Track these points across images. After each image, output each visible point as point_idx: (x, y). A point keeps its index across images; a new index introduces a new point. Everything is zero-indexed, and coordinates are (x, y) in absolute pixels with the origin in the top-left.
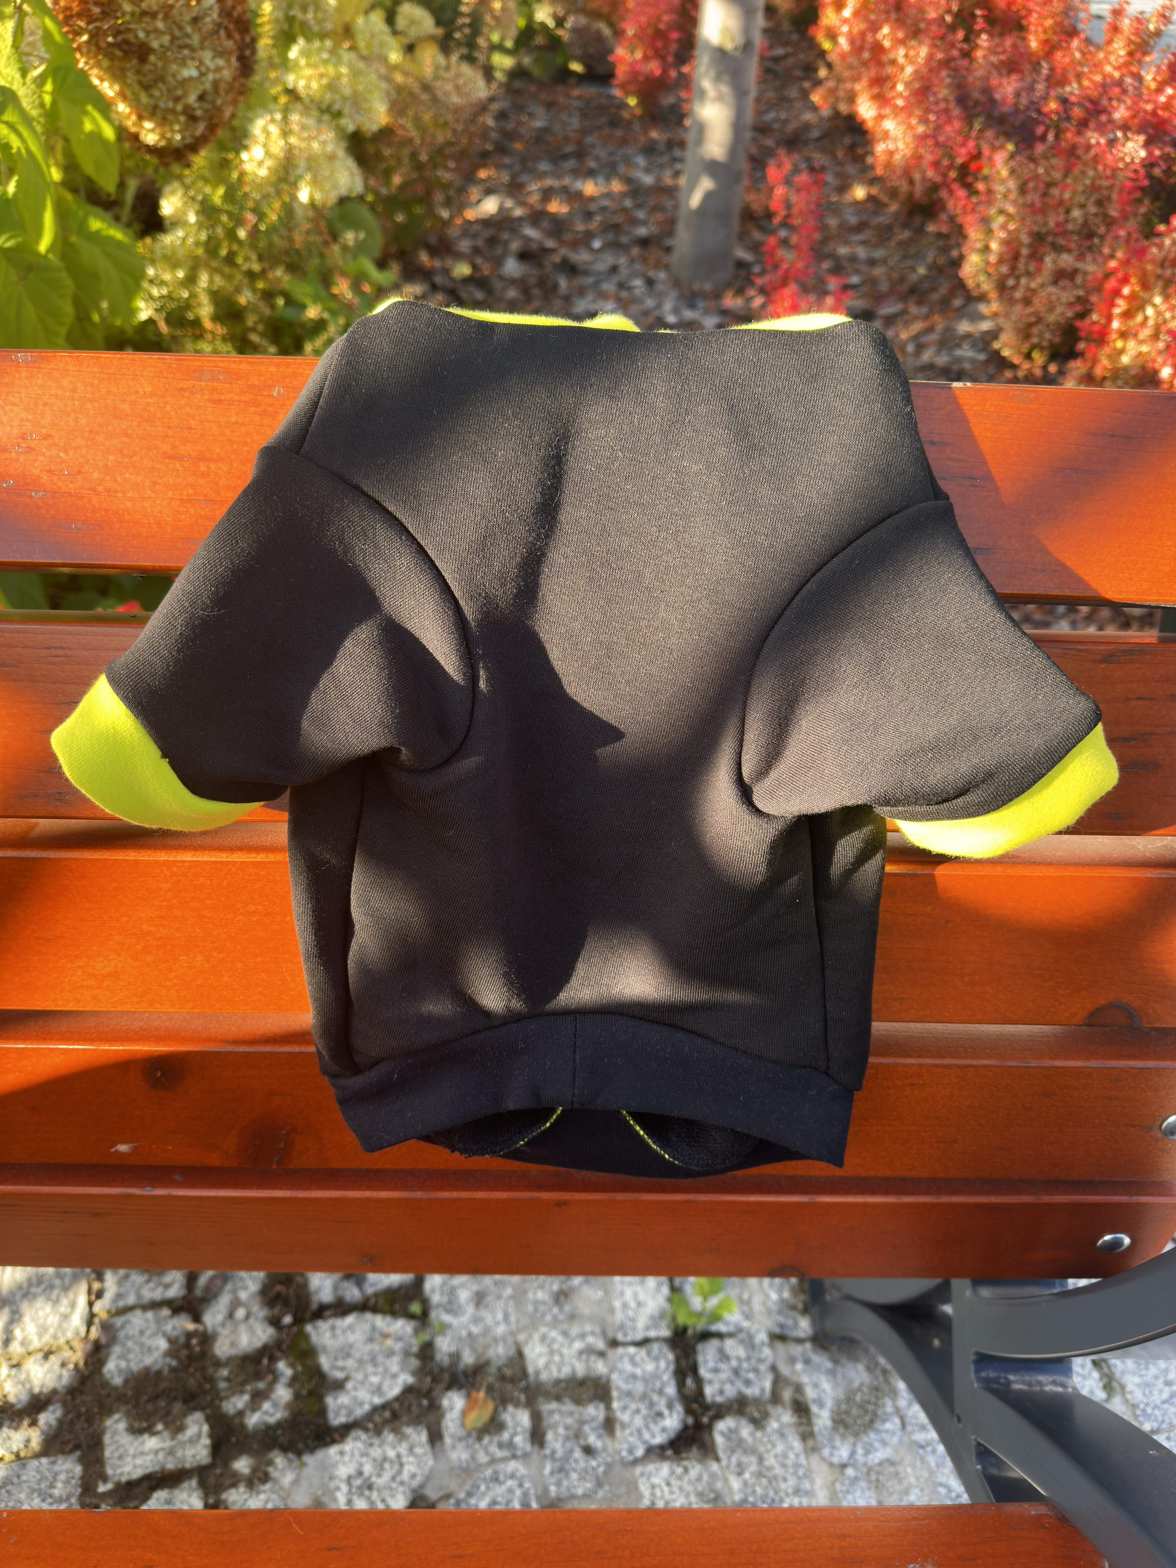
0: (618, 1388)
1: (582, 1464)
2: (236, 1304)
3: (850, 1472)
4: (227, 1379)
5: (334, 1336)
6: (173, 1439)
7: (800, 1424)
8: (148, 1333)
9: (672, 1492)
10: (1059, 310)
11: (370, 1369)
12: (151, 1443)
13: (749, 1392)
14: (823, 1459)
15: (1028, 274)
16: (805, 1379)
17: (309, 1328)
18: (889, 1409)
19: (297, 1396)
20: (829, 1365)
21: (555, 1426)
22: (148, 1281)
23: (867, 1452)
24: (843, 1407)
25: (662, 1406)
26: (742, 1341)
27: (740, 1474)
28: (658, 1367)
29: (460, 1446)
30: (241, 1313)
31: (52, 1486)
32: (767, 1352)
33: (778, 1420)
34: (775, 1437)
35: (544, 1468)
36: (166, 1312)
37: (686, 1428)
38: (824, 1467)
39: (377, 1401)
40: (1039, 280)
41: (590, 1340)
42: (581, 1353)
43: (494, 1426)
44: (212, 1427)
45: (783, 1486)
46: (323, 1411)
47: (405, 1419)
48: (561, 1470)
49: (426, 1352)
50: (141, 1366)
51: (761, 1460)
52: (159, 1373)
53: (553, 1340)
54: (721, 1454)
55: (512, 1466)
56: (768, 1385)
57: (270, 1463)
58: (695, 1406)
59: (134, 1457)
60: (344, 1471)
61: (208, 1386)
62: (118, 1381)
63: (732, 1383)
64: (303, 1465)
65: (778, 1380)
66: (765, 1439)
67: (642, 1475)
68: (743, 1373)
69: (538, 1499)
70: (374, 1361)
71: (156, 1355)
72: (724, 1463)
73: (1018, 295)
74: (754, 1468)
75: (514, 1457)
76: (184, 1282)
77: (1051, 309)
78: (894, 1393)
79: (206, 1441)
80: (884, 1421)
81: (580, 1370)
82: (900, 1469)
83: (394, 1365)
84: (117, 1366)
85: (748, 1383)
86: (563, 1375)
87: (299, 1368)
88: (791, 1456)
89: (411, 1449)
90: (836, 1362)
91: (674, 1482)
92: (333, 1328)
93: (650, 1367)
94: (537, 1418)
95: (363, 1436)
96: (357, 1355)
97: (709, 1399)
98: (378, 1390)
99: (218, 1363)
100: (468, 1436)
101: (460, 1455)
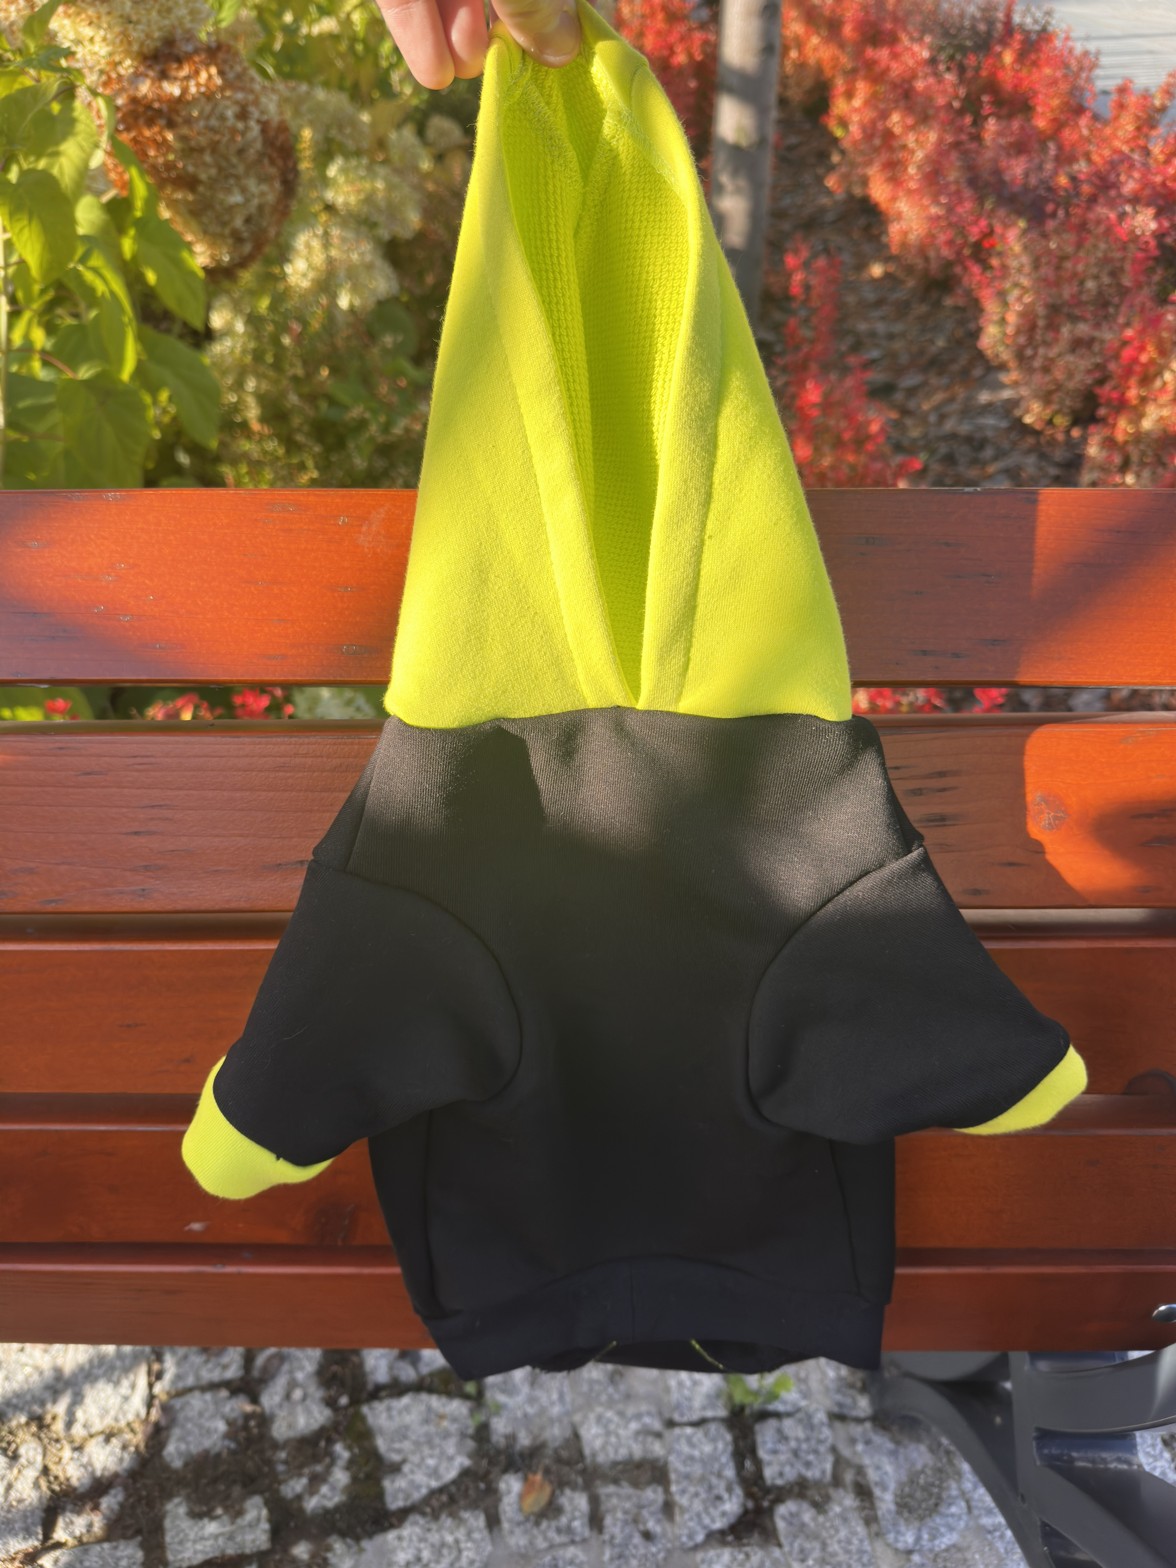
0: (676, 1471)
1: (642, 1551)
2: (293, 1384)
3: (916, 1558)
4: (286, 1462)
5: (390, 1417)
6: (233, 1523)
7: (863, 1508)
8: (207, 1415)
10: (1078, 377)
11: (426, 1451)
12: (211, 1527)
13: (809, 1474)
14: (888, 1545)
15: (1047, 344)
16: (866, 1461)
17: (365, 1409)
18: (954, 1493)
19: (355, 1479)
20: (890, 1446)
21: (614, 1510)
22: (207, 1361)
23: (933, 1538)
24: (907, 1490)
25: (721, 1489)
26: (800, 1421)
27: (803, 1560)
28: (716, 1449)
29: (518, 1531)
30: (297, 1394)
32: (826, 1432)
33: (840, 1504)
34: (837, 1522)
35: (603, 1553)
36: (224, 1393)
37: (746, 1512)
38: (890, 1553)
39: (434, 1484)
40: (1057, 349)
41: (647, 1420)
42: (637, 1433)
43: (551, 1510)
44: (271, 1511)
46: (380, 1495)
47: (462, 1503)
48: (620, 1556)
49: (482, 1433)
50: (200, 1449)
51: (824, 1546)
52: (218, 1455)
53: (610, 1421)
54: (782, 1539)
55: (571, 1551)
56: (828, 1467)
57: (329, 1549)
58: (755, 1489)
59: (195, 1542)
60: (402, 1557)
61: (266, 1469)
62: (177, 1464)
63: (792, 1465)
64: (361, 1550)
65: (839, 1462)
66: (828, 1524)
67: (703, 1561)
68: (803, 1455)
70: (430, 1443)
71: (215, 1437)
72: (786, 1549)
73: (1037, 364)
74: (817, 1554)
75: (573, 1542)
76: (242, 1362)
77: (1070, 376)
78: (959, 1474)
79: (265, 1526)
80: (950, 1505)
81: (638, 1452)
82: (968, 1555)
83: (450, 1447)
84: (177, 1449)
85: (808, 1465)
86: (619, 1458)
87: (356, 1451)
88: (855, 1542)
89: (469, 1534)
90: (898, 1443)
92: (389, 1409)
93: (707, 1448)
94: (595, 1501)
95: (421, 1521)
96: (414, 1437)
97: (769, 1482)
98: (434, 1473)
99: (276, 1446)
100: (526, 1521)
101: (518, 1540)
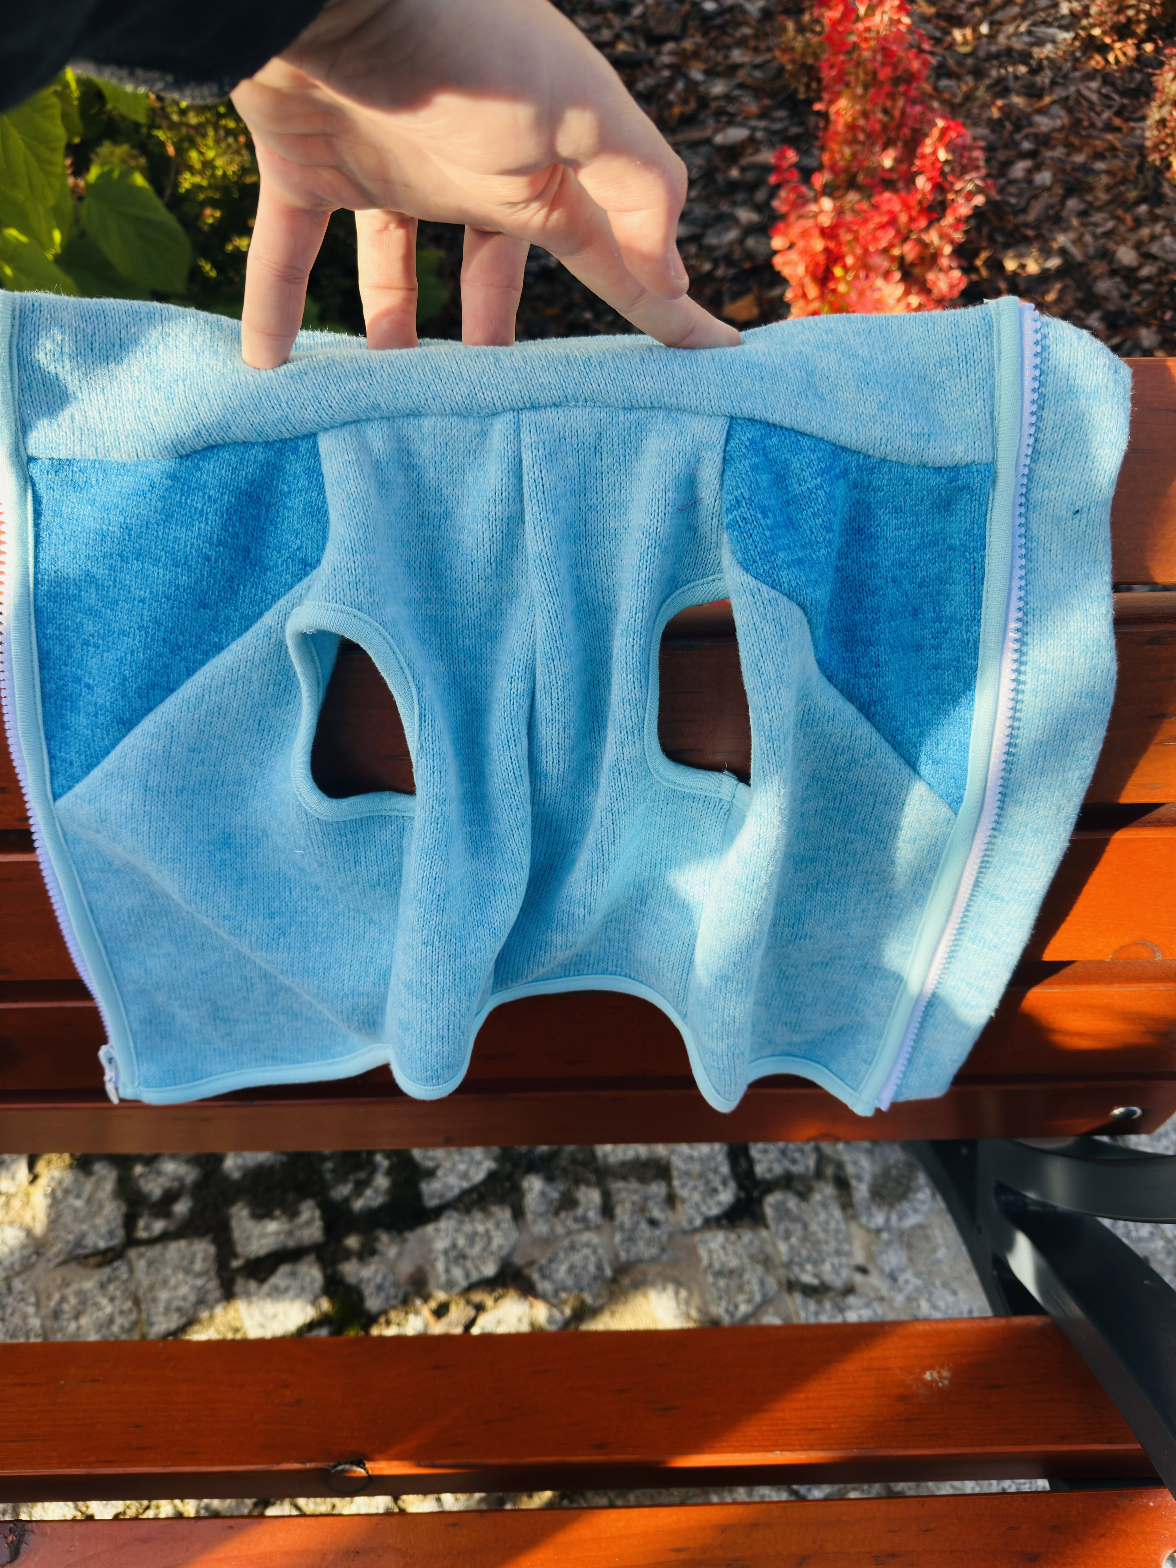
0: (678, 1169)
1: (648, 1234)
3: (885, 1236)
4: (332, 1171)
6: (290, 1222)
7: (841, 1196)
9: (727, 1256)
12: (272, 1226)
13: (795, 1169)
16: (846, 1157)
19: (395, 1183)
20: (869, 1147)
21: (623, 1202)
23: (901, 1219)
24: (880, 1181)
25: (717, 1182)
27: (787, 1239)
28: (713, 1150)
29: (541, 1221)
31: (192, 1262)
33: (821, 1192)
34: (818, 1207)
35: (614, 1237)
37: (738, 1201)
38: (862, 1232)
39: (465, 1185)
43: (568, 1202)
44: (323, 1211)
45: (825, 1248)
46: (418, 1196)
47: (490, 1200)
48: (630, 1239)
50: (255, 1164)
51: (805, 1227)
52: (271, 1168)
54: (770, 1221)
55: (586, 1237)
56: (812, 1162)
57: (376, 1239)
58: (747, 1183)
59: (259, 1238)
60: (440, 1245)
61: (316, 1178)
62: (236, 1175)
63: (779, 1161)
64: (404, 1241)
65: (822, 1159)
66: (810, 1209)
67: (701, 1241)
68: (790, 1154)
69: (611, 1263)
72: (773, 1230)
74: (799, 1233)
75: (588, 1228)
79: (319, 1224)
80: (917, 1192)
81: (643, 1153)
82: (931, 1231)
83: (477, 1154)
84: (234, 1164)
85: (794, 1161)
86: (627, 1159)
87: (395, 1159)
88: (833, 1223)
89: (497, 1225)
90: (874, 1143)
91: (728, 1247)
93: (706, 1150)
94: (607, 1196)
95: (455, 1215)
97: (759, 1177)
98: (465, 1176)
99: (322, 1159)
100: (547, 1212)
101: (541, 1228)
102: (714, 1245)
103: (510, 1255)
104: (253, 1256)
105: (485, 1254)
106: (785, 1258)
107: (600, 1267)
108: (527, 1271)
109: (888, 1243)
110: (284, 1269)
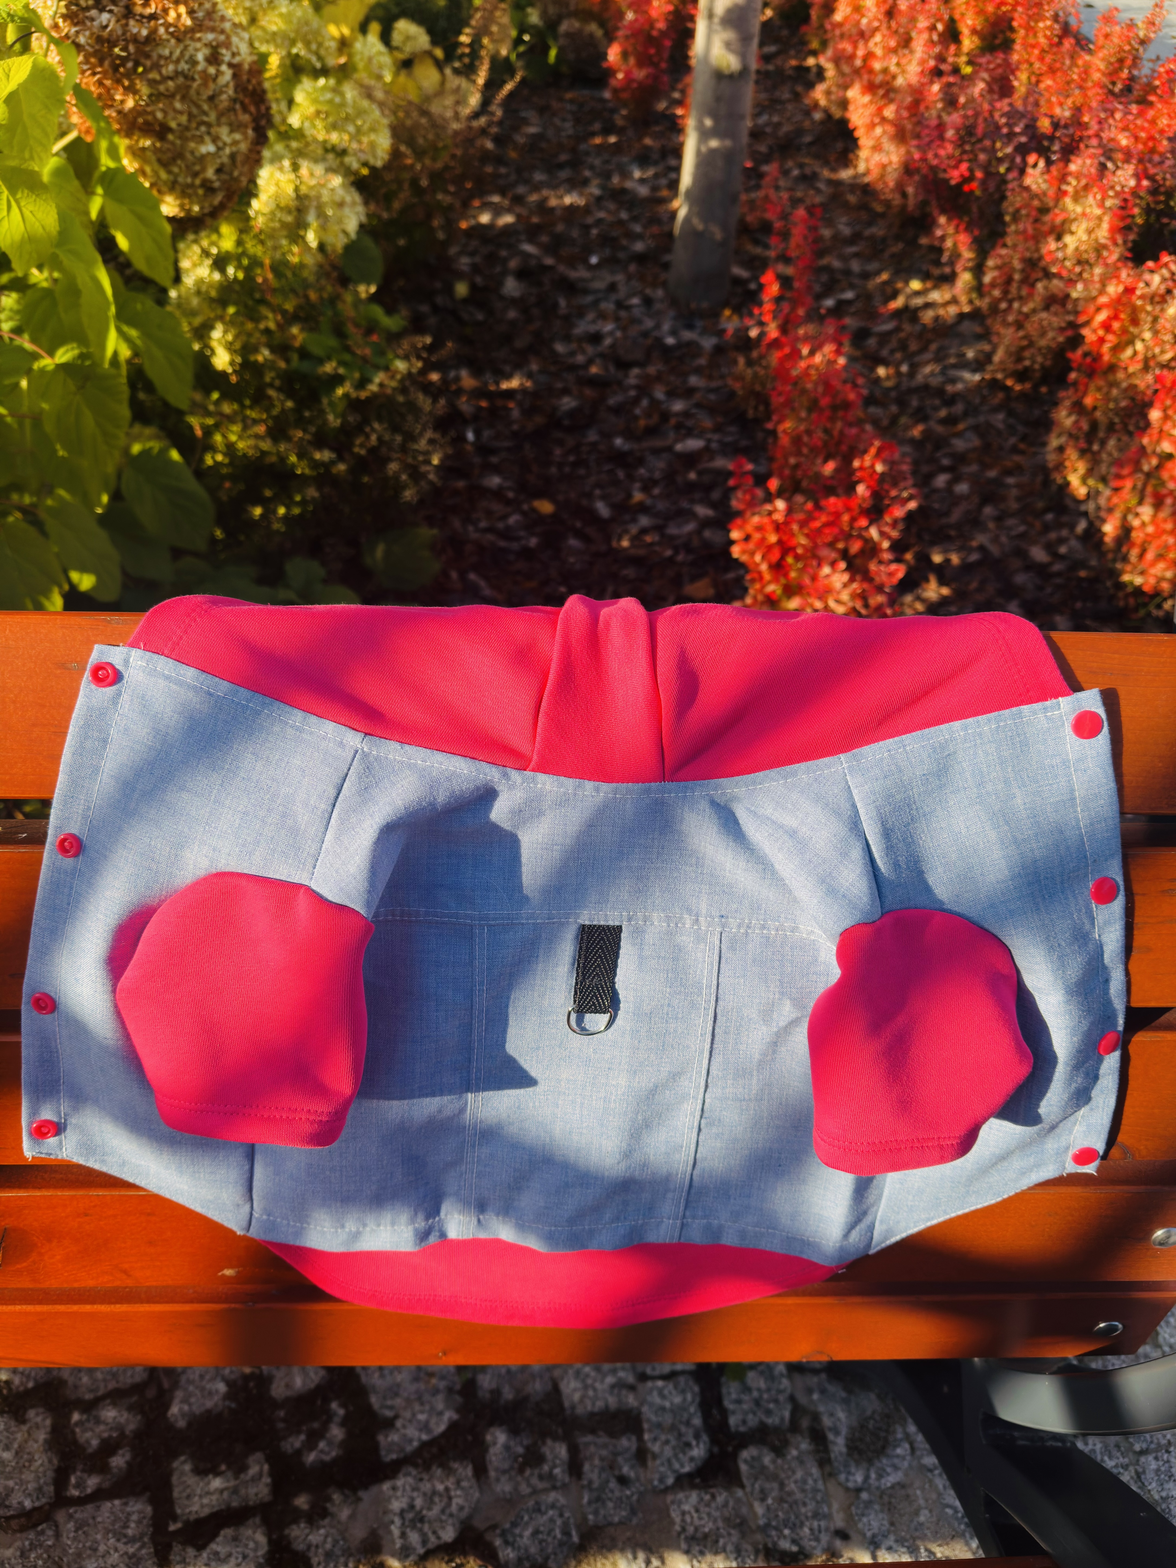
0: (649, 1421)
1: (617, 1494)
3: (864, 1496)
4: (285, 1420)
5: (382, 1376)
6: (236, 1478)
7: (818, 1452)
8: (208, 1377)
9: (700, 1519)
11: (417, 1407)
12: (217, 1483)
13: (769, 1421)
14: (840, 1484)
16: (821, 1408)
18: (899, 1436)
19: (350, 1435)
20: (844, 1394)
21: (591, 1458)
23: (880, 1477)
24: (857, 1434)
25: (689, 1437)
26: (762, 1373)
27: (763, 1500)
28: (685, 1400)
29: (503, 1479)
31: (126, 1526)
32: (785, 1382)
33: (797, 1448)
34: (794, 1464)
35: (582, 1498)
37: (712, 1456)
38: (841, 1492)
39: (425, 1437)
40: (1031, 305)
41: (621, 1374)
42: (613, 1387)
43: (533, 1458)
44: (272, 1466)
45: (803, 1510)
46: (375, 1449)
47: (451, 1454)
48: (598, 1499)
49: (469, 1389)
50: (202, 1409)
51: (782, 1485)
52: (219, 1415)
53: (587, 1376)
54: (745, 1481)
55: (552, 1496)
56: (787, 1414)
57: (329, 1499)
58: (720, 1436)
59: (201, 1497)
60: (396, 1505)
61: (266, 1427)
62: (182, 1424)
63: (754, 1414)
64: (359, 1500)
65: (797, 1409)
66: (786, 1466)
68: (764, 1404)
69: (578, 1527)
70: (420, 1399)
71: (216, 1398)
72: (748, 1489)
73: (1011, 318)
74: (775, 1493)
75: (554, 1488)
77: (1043, 334)
78: (903, 1422)
79: (267, 1480)
80: (895, 1447)
81: (613, 1403)
82: (910, 1492)
83: (439, 1403)
84: (180, 1410)
85: (769, 1412)
86: (596, 1409)
87: (351, 1408)
88: (810, 1482)
89: (458, 1483)
90: (850, 1392)
91: (702, 1509)
93: (677, 1400)
94: (574, 1451)
95: (414, 1472)
96: (405, 1395)
97: (733, 1429)
98: (425, 1427)
99: (275, 1404)
100: (511, 1468)
101: (504, 1487)
102: (686, 1507)
103: (470, 1517)
104: (192, 1518)
105: (444, 1518)
106: (761, 1522)
107: (566, 1533)
108: (488, 1537)
109: (868, 1504)
110: (227, 1532)
